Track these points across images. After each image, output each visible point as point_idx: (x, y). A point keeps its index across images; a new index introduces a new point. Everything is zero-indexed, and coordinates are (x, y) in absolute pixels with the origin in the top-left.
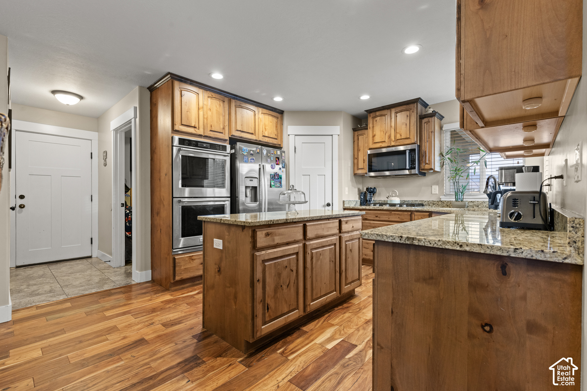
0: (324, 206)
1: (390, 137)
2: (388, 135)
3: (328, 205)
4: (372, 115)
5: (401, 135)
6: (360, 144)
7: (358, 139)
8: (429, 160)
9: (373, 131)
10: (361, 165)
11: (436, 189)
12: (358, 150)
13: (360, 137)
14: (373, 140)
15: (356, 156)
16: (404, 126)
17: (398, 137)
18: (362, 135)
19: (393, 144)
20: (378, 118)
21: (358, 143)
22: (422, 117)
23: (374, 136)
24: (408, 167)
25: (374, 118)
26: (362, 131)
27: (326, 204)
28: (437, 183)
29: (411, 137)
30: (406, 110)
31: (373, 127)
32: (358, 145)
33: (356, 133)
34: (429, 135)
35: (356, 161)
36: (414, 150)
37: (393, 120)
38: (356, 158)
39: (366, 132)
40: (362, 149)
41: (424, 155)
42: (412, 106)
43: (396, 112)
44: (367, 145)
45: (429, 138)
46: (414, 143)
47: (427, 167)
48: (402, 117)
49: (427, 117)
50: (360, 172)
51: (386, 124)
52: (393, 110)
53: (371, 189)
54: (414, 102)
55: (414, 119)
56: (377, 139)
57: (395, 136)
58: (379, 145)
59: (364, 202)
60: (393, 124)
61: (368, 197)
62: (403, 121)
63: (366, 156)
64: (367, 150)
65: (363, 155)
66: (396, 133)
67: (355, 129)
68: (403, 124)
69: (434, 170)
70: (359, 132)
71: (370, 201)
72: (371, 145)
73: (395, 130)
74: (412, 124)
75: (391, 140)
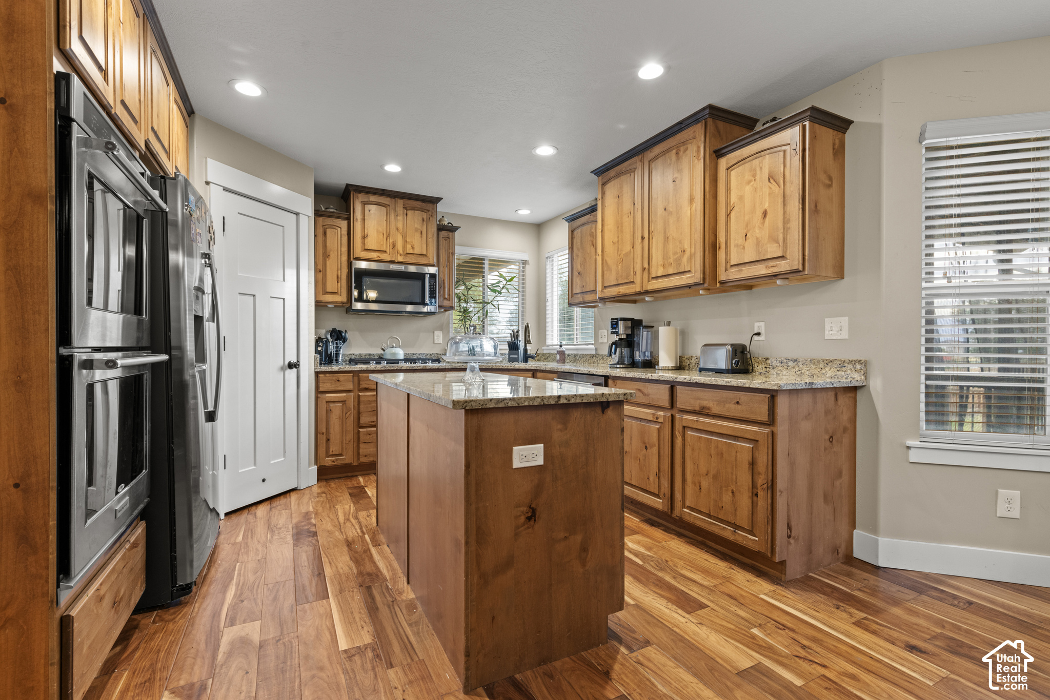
0: (283, 369)
1: (394, 245)
2: (391, 241)
3: (291, 366)
4: (361, 197)
5: (413, 248)
6: (328, 244)
7: (325, 233)
8: (449, 295)
9: (363, 228)
10: (331, 285)
11: (439, 337)
12: (326, 256)
13: (328, 231)
14: (364, 244)
15: (320, 267)
16: (418, 235)
17: (409, 250)
18: (332, 227)
19: (400, 259)
20: (373, 208)
21: (325, 241)
23: (364, 237)
24: (427, 301)
25: (364, 204)
26: (334, 220)
27: (287, 363)
28: (441, 328)
29: (429, 255)
30: (422, 210)
31: (364, 220)
32: (325, 246)
33: (320, 219)
34: (449, 257)
35: (320, 275)
37: (400, 218)
38: (320, 271)
39: (344, 224)
40: (333, 255)
41: (442, 286)
42: (429, 206)
43: (405, 208)
44: (345, 249)
45: (449, 261)
46: (433, 265)
47: (446, 303)
48: (414, 219)
49: (446, 230)
50: (329, 298)
51: (388, 221)
52: (400, 202)
53: (340, 332)
54: (435, 201)
55: (433, 229)
56: (372, 243)
57: (404, 247)
58: (374, 255)
59: (326, 358)
60: (400, 225)
61: (331, 348)
62: (416, 226)
63: (345, 271)
64: (345, 258)
65: (336, 268)
66: (405, 242)
67: (318, 213)
68: (416, 230)
69: (452, 308)
70: (330, 221)
71: (337, 355)
72: (358, 251)
73: (404, 237)
74: (430, 235)
75: (397, 251)
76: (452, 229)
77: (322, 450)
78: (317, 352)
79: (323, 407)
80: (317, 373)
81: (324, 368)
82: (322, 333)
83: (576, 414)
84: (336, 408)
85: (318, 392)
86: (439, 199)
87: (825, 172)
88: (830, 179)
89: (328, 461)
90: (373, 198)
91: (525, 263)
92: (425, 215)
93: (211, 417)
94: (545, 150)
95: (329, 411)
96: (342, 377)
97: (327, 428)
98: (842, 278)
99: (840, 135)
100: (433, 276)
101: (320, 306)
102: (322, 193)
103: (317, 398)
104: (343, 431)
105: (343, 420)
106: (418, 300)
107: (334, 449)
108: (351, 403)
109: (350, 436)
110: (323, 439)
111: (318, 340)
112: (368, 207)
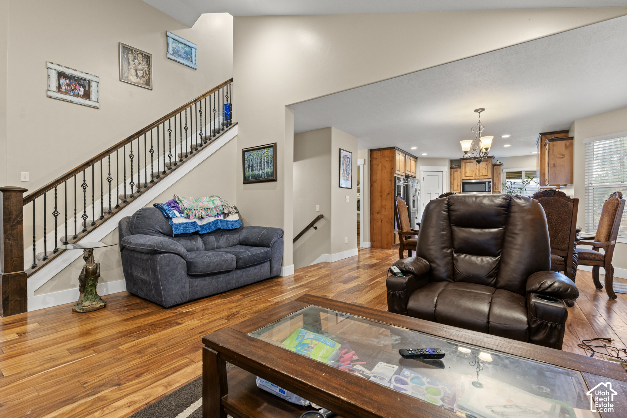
1: (475, 174)
4: (464, 161)
8: (498, 187)
9: (465, 170)
10: (456, 188)
12: (454, 180)
13: (455, 172)
14: (465, 175)
15: (452, 183)
16: (484, 169)
17: (481, 174)
18: (456, 171)
19: (477, 178)
20: (468, 164)
21: (454, 176)
22: (494, 165)
23: (465, 173)
24: (487, 191)
25: (466, 163)
26: (457, 169)
29: (488, 175)
30: (487, 161)
31: (465, 168)
32: (454, 177)
33: (453, 170)
34: (498, 175)
35: (452, 185)
36: (490, 182)
39: (459, 170)
40: (456, 179)
41: (495, 184)
42: (490, 159)
44: (460, 177)
45: (498, 176)
46: (490, 178)
47: (496, 190)
48: (484, 164)
49: (496, 166)
51: (473, 167)
54: (491, 157)
55: (491, 166)
56: (468, 174)
57: (479, 174)
58: (468, 178)
60: (478, 167)
62: (484, 167)
63: (460, 183)
64: (460, 180)
65: (457, 182)
67: (451, 168)
68: (484, 168)
69: (499, 192)
70: (455, 170)
72: (464, 177)
73: (479, 171)
74: (489, 169)
75: (476, 176)
76: (500, 165)
86: (493, 156)
90: (468, 161)
92: (487, 163)
98: (571, 183)
99: (572, 140)
102: (453, 161)
106: (485, 191)
112: (466, 164)
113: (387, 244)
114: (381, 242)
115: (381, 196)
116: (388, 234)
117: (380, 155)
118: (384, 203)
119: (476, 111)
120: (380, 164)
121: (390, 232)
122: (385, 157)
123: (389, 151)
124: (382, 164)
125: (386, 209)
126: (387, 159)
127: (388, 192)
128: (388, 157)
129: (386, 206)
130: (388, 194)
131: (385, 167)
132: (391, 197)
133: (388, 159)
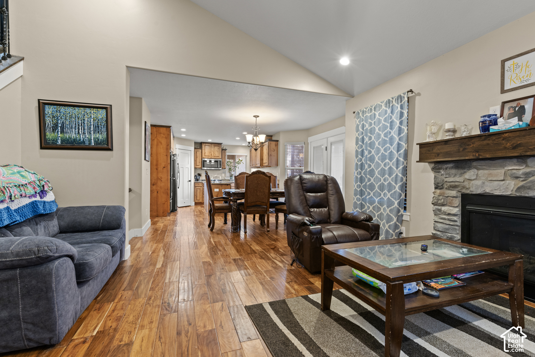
0: (188, 182)
1: (211, 155)
3: (190, 181)
4: (204, 144)
8: (224, 165)
9: (205, 151)
10: (198, 164)
11: (223, 175)
12: (197, 157)
14: (205, 155)
15: (195, 160)
16: (217, 152)
17: (215, 155)
18: (198, 151)
19: (213, 157)
20: (207, 147)
21: (196, 154)
22: (222, 150)
23: (205, 153)
24: (219, 167)
25: (205, 146)
28: (224, 173)
29: (220, 156)
31: (205, 149)
32: (196, 155)
33: (195, 150)
34: (224, 156)
35: (195, 162)
36: (221, 161)
37: (213, 148)
38: (195, 161)
39: (200, 150)
40: (198, 157)
41: (223, 163)
42: (220, 145)
43: (214, 146)
44: (201, 156)
46: (220, 159)
47: (224, 167)
48: (216, 148)
49: (224, 150)
50: (197, 167)
51: (210, 149)
52: (213, 145)
53: (200, 174)
54: (221, 144)
55: (221, 150)
56: (206, 154)
57: (214, 155)
58: (207, 157)
59: (197, 180)
60: (213, 150)
61: (198, 178)
63: (201, 161)
64: (201, 158)
65: (199, 160)
66: (214, 153)
67: (195, 148)
68: (217, 151)
69: (225, 168)
70: (197, 150)
71: (199, 179)
72: (204, 157)
73: (214, 152)
74: (220, 152)
75: (212, 156)
76: (226, 150)
77: (196, 199)
78: (195, 178)
79: (196, 190)
80: (195, 183)
81: (196, 182)
82: (196, 174)
83: (223, 185)
84: (198, 190)
85: (195, 187)
86: (222, 143)
87: (273, 149)
88: (274, 150)
89: (197, 201)
90: (207, 144)
91: (246, 156)
92: (218, 147)
93: (178, 188)
94: (238, 138)
95: (197, 191)
96: (200, 184)
97: (197, 194)
98: (278, 166)
99: (277, 142)
100: (220, 161)
101: (195, 168)
102: (196, 143)
103: (194, 188)
104: (200, 195)
105: (200, 193)
106: (217, 167)
107: (198, 199)
108: (201, 189)
109: (201, 196)
110: (196, 196)
111: (195, 176)
113: (163, 213)
114: (157, 211)
115: (157, 169)
116: (164, 203)
117: (155, 131)
118: (160, 175)
119: (254, 116)
120: (156, 140)
121: (166, 202)
122: (160, 133)
123: (165, 129)
124: (158, 139)
125: (162, 181)
126: (162, 135)
127: (164, 166)
128: (164, 134)
129: (162, 178)
130: (164, 167)
131: (161, 143)
132: (167, 170)
133: (164, 136)
